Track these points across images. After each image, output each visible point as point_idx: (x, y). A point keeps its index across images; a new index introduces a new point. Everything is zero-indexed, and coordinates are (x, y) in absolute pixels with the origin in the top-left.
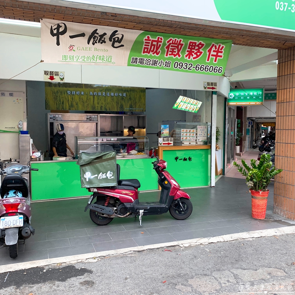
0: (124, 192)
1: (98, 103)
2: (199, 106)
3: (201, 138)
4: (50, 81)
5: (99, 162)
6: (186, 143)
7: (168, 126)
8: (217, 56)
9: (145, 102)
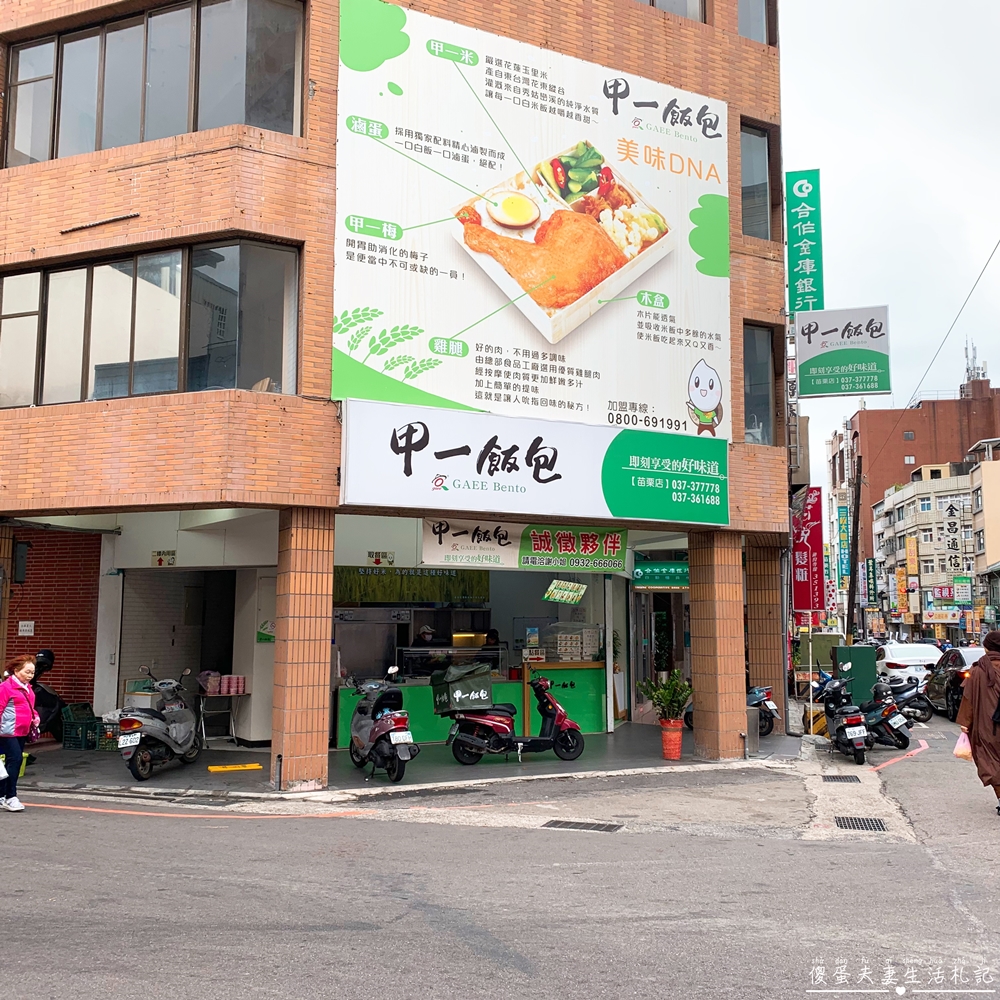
0: (498, 719)
1: (409, 589)
2: (582, 593)
3: (590, 650)
4: (375, 565)
5: (471, 678)
6: (566, 659)
7: (537, 629)
8: (614, 547)
9: (488, 584)
